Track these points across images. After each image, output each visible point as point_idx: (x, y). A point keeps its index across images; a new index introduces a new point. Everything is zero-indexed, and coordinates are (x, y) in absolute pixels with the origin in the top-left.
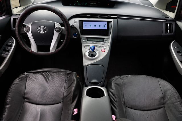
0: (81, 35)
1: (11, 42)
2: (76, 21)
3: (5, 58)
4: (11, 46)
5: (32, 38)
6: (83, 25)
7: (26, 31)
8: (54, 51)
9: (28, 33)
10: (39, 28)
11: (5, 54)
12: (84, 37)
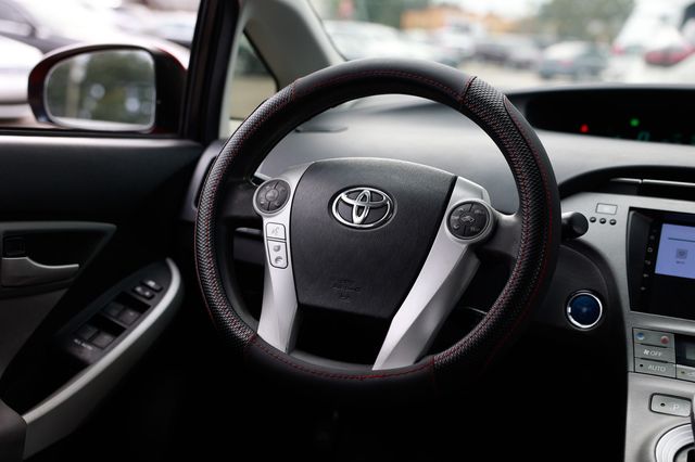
0: (634, 307)
1: (152, 284)
2: (607, 209)
3: (83, 365)
4: (143, 309)
5: (282, 253)
6: (655, 244)
7: (260, 206)
8: (405, 362)
9: (266, 221)
10: (343, 196)
11: (89, 342)
12: (650, 330)
